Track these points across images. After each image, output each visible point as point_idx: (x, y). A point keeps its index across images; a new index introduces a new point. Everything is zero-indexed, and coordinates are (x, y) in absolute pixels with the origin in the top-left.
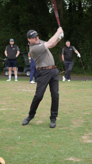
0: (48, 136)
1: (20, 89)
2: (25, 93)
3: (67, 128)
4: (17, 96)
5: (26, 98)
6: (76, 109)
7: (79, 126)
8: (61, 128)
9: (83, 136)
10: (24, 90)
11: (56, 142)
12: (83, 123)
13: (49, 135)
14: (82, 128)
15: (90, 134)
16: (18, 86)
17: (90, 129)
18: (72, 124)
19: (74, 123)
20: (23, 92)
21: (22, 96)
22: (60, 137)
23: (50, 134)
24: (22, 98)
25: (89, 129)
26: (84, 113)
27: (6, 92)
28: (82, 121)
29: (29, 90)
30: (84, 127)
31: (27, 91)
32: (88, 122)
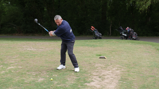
1: (25, 48)
2: (29, 51)
3: (64, 85)
4: (23, 55)
5: (30, 56)
6: (68, 65)
7: (73, 83)
8: (58, 85)
10: (28, 49)
12: (75, 79)
16: (24, 46)
17: (82, 85)
18: (67, 81)
19: (69, 80)
20: (28, 50)
21: (27, 55)
24: (27, 56)
27: (15, 51)
28: (74, 77)
29: (32, 49)
30: (77, 84)
31: (30, 49)
32: (80, 79)
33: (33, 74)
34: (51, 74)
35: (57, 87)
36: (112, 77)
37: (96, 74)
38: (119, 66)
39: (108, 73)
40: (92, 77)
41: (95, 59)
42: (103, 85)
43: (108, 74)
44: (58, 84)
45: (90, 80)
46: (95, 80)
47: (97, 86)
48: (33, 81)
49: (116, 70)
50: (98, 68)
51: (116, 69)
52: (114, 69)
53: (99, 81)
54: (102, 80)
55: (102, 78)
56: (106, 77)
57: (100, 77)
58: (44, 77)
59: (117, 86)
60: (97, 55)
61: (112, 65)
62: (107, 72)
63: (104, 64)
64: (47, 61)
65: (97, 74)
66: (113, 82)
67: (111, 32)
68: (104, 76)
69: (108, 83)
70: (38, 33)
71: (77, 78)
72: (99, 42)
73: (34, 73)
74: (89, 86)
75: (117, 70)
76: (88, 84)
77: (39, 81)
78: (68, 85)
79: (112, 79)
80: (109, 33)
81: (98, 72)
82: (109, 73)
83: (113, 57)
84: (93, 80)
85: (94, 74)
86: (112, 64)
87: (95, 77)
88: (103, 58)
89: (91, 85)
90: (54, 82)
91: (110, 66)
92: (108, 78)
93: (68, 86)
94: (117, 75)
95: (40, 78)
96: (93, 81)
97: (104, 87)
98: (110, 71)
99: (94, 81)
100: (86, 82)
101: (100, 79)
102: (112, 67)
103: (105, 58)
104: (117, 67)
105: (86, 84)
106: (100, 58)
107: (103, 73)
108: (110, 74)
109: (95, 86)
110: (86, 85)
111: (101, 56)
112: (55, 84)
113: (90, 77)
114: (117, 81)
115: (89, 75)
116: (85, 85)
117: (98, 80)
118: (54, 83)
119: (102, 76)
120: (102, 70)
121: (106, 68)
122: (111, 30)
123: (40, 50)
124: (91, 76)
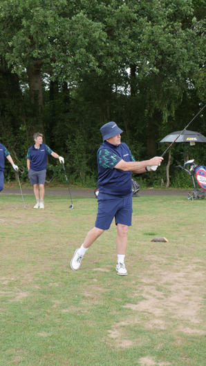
0: (43, 334)
3: (79, 309)
7: (96, 303)
8: (64, 308)
9: (110, 329)
11: (61, 350)
12: (103, 294)
13: (45, 331)
14: (104, 307)
15: (123, 323)
17: (120, 310)
18: (84, 297)
19: (87, 295)
22: (66, 335)
23: (46, 326)
25: (117, 310)
26: (99, 269)
28: (100, 289)
30: (107, 306)
32: (112, 292)
33: (3, 281)
34: (44, 281)
35: (60, 315)
36: (187, 289)
37: (149, 281)
38: (199, 260)
39: (177, 279)
40: (140, 289)
41: (142, 243)
42: (169, 309)
43: (176, 281)
44: (62, 307)
45: (136, 295)
46: (148, 297)
47: (154, 313)
48: (4, 300)
49: (193, 270)
50: (151, 266)
51: (194, 267)
52: (190, 268)
53: (159, 299)
54: (165, 295)
55: (165, 290)
56: (173, 288)
57: (159, 289)
58: (28, 290)
59: (203, 310)
60: (147, 234)
61: (183, 259)
62: (175, 276)
63: (166, 257)
64: (33, 250)
65: (151, 281)
66: (189, 300)
67: (168, 179)
68: (167, 287)
69: (179, 304)
70: (7, 180)
71: (106, 290)
72: (145, 203)
73: (4, 278)
74: (136, 312)
75: (197, 271)
76: (133, 307)
77: (17, 299)
78: (87, 309)
79: (188, 292)
80: (165, 181)
81: (152, 275)
82: (179, 277)
83: (182, 239)
84: (144, 295)
85: (144, 281)
86: (182, 257)
87: (146, 288)
88: (159, 241)
89: (141, 310)
90: (53, 301)
91: (179, 261)
92: (178, 291)
93: (86, 311)
94: (197, 284)
95: (18, 292)
96: (143, 299)
97: (173, 315)
98: (181, 274)
99: (146, 299)
100: (129, 302)
101: (160, 294)
102: (183, 264)
103: (165, 241)
104: (194, 263)
105: (128, 306)
106: (155, 241)
107: (165, 279)
108: (182, 279)
109: (150, 311)
110: (130, 309)
111: (156, 237)
112: (55, 306)
113: (136, 290)
114: (201, 298)
115: (134, 282)
116: (126, 309)
117: (154, 296)
118: (52, 304)
119: (165, 286)
120: (160, 270)
121: (169, 266)
122: (170, 174)
123: (15, 221)
124: (137, 287)
